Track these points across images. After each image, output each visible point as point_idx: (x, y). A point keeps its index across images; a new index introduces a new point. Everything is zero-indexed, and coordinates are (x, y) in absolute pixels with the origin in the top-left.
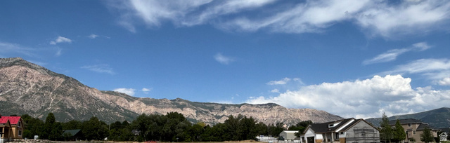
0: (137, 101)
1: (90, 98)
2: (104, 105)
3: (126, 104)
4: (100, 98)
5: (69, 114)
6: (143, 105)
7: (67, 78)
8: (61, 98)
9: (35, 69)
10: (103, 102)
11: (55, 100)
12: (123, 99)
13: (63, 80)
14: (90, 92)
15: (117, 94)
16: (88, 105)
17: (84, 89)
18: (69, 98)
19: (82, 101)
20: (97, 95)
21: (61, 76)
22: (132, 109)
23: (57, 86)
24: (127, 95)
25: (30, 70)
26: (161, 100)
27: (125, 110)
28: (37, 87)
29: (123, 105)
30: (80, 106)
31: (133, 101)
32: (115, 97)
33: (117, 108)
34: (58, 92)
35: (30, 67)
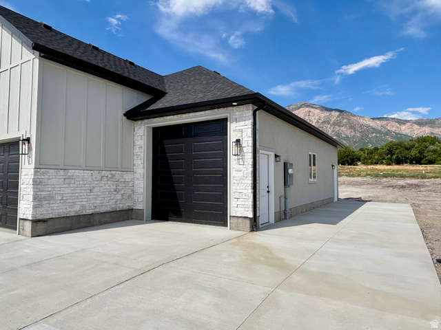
0: (409, 124)
1: (362, 126)
2: (375, 130)
3: (397, 127)
4: (371, 125)
5: (345, 142)
6: (416, 126)
7: (341, 111)
8: (337, 128)
9: (316, 108)
10: (374, 129)
11: (333, 131)
12: (394, 123)
13: (337, 114)
14: (361, 121)
15: (386, 119)
16: (360, 132)
17: (356, 118)
18: (343, 129)
19: (355, 130)
20: (368, 123)
21: (337, 110)
22: (404, 132)
23: (333, 119)
24: (398, 119)
25: (312, 110)
26: (437, 119)
27: (396, 134)
28: (318, 122)
29: (394, 129)
30: (353, 134)
31: (404, 124)
32: (385, 122)
33: (388, 133)
34: (334, 124)
35: (313, 108)
